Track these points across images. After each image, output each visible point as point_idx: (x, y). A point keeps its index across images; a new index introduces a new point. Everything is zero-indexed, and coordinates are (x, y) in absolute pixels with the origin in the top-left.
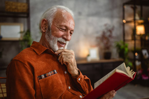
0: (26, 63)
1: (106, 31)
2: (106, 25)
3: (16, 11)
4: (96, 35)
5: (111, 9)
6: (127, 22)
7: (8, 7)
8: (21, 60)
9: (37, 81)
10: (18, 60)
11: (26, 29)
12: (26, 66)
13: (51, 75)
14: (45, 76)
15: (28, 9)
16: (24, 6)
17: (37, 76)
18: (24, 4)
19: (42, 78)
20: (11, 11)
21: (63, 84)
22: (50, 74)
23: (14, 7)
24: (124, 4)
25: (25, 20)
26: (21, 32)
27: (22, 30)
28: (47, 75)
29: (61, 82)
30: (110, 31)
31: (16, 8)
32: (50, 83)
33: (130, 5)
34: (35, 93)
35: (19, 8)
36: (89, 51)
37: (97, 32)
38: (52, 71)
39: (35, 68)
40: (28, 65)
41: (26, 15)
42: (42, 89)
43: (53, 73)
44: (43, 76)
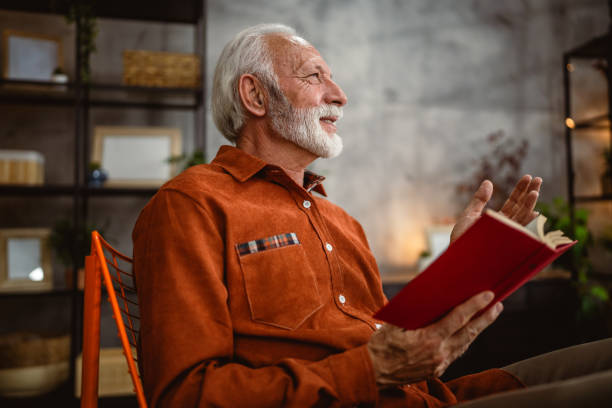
0: (203, 201)
1: (494, 162)
2: (492, 138)
3: (159, 83)
4: (457, 178)
5: (516, 79)
6: (582, 126)
7: (133, 70)
8: (185, 191)
9: (233, 260)
10: (177, 191)
11: (191, 150)
12: (201, 209)
13: (278, 245)
14: (261, 247)
15: (201, 78)
16: (187, 66)
17: (233, 243)
18: (188, 60)
19: (248, 252)
20: (143, 82)
21: (318, 279)
22: (276, 241)
23: (151, 70)
24: (567, 58)
25: (189, 116)
26: (172, 160)
27: (178, 152)
28: (266, 244)
29: (312, 273)
30: (512, 161)
31: (158, 75)
32: (276, 269)
33: (594, 61)
34: (226, 297)
35: (169, 72)
36: (427, 239)
37: (460, 167)
38: (283, 235)
39: (229, 217)
40: (206, 206)
41: (190, 101)
42: (248, 286)
43: (285, 240)
44: (253, 246)
